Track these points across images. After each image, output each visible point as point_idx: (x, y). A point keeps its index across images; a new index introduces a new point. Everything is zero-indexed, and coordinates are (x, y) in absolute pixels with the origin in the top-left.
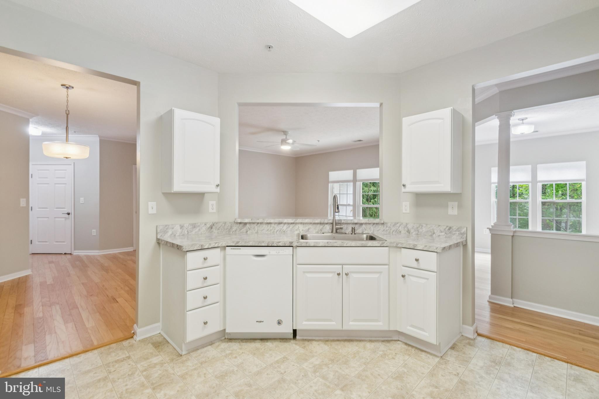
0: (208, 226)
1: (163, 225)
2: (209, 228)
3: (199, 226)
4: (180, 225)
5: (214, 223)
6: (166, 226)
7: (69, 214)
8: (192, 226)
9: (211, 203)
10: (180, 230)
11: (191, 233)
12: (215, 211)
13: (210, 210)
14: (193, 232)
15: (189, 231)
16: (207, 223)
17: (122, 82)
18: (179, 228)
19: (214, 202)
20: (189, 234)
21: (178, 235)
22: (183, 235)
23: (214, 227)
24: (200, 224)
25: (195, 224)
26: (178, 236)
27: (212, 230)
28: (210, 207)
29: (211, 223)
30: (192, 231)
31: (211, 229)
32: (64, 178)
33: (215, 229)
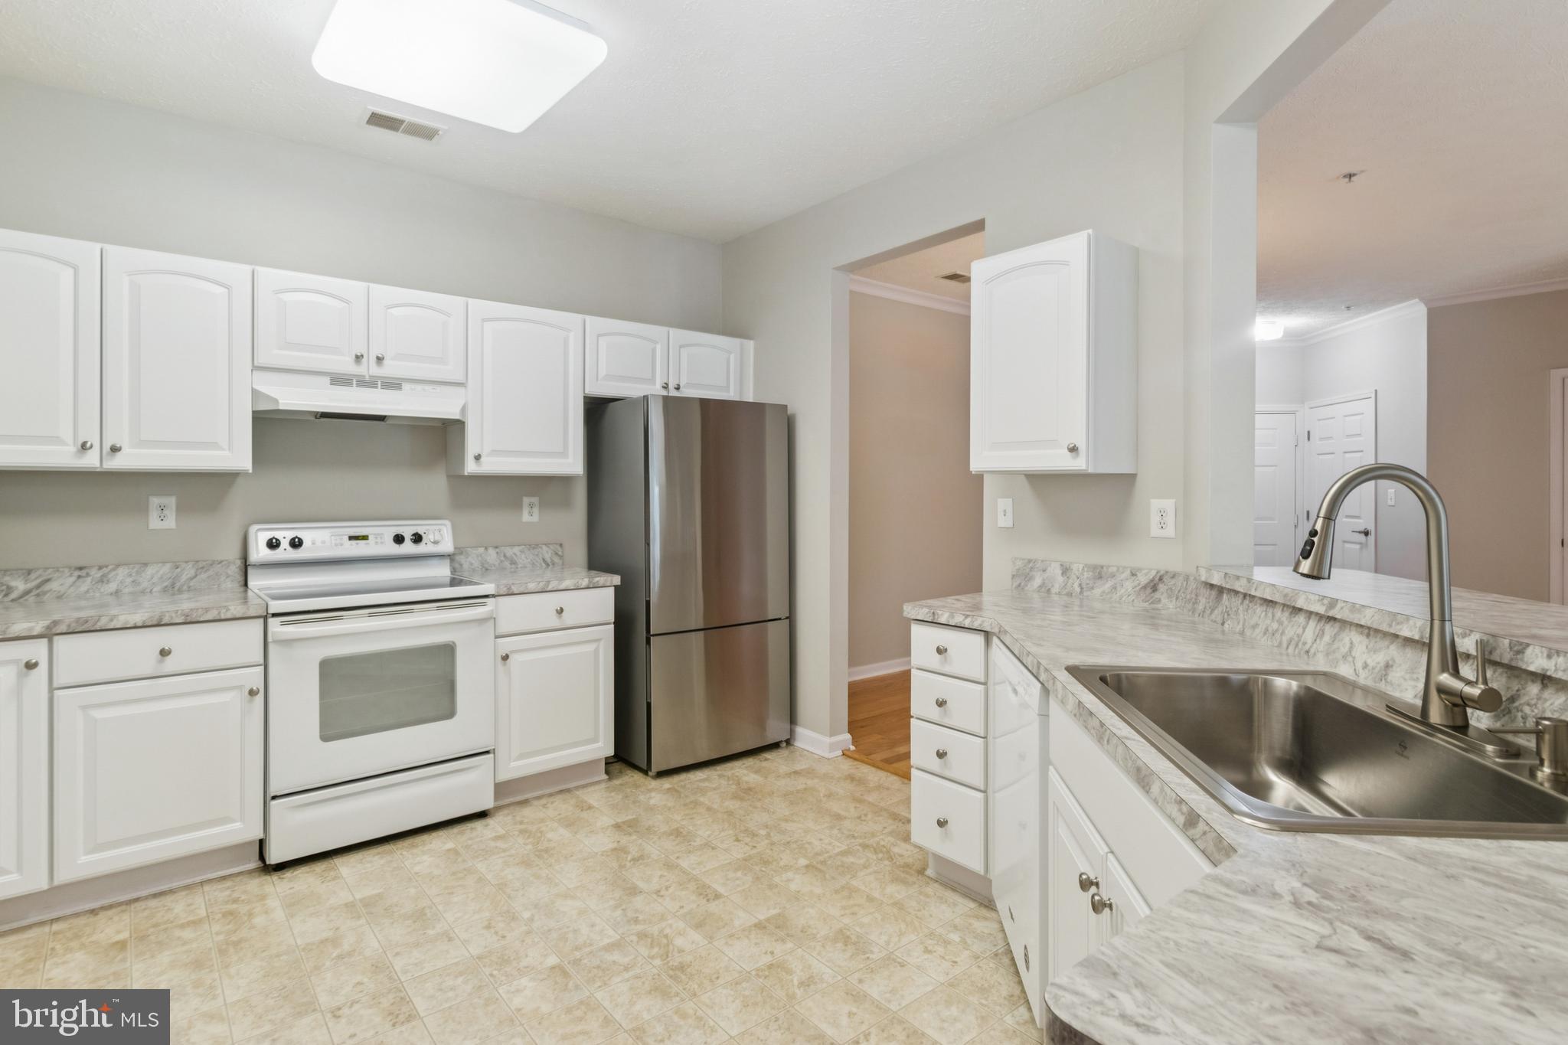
0: (1143, 579)
1: (1023, 559)
2: (1145, 587)
3: (1113, 576)
4: (1061, 565)
5: (1162, 572)
6: (1030, 561)
7: (1366, 533)
8: (1091, 573)
9: (1156, 504)
10: (1060, 579)
11: (1089, 593)
12: (1170, 531)
13: (1155, 531)
14: (1097, 592)
15: (1084, 586)
16: (1140, 570)
17: (952, 240)
18: (1059, 572)
19: (1169, 504)
20: (1085, 594)
21: (1057, 590)
22: (1070, 594)
23: (1162, 587)
24: (1118, 571)
25: (1102, 567)
26: (1056, 594)
27: (1157, 595)
28: (1155, 519)
29: (1153, 573)
30: (1092, 588)
31: (1154, 591)
32: (1359, 435)
33: (1165, 595)
